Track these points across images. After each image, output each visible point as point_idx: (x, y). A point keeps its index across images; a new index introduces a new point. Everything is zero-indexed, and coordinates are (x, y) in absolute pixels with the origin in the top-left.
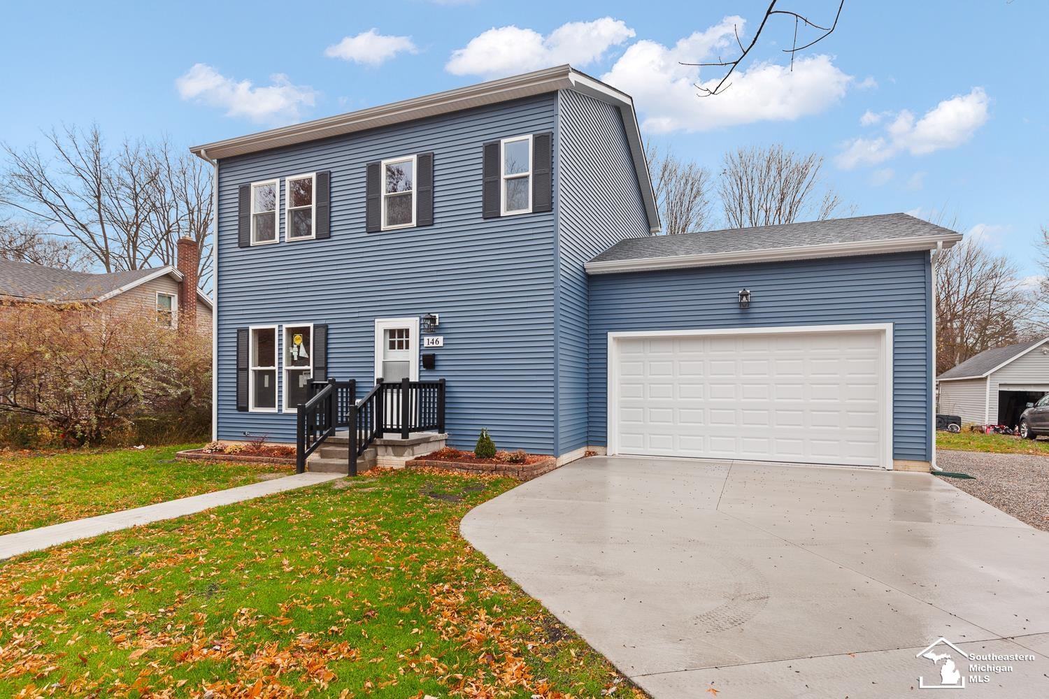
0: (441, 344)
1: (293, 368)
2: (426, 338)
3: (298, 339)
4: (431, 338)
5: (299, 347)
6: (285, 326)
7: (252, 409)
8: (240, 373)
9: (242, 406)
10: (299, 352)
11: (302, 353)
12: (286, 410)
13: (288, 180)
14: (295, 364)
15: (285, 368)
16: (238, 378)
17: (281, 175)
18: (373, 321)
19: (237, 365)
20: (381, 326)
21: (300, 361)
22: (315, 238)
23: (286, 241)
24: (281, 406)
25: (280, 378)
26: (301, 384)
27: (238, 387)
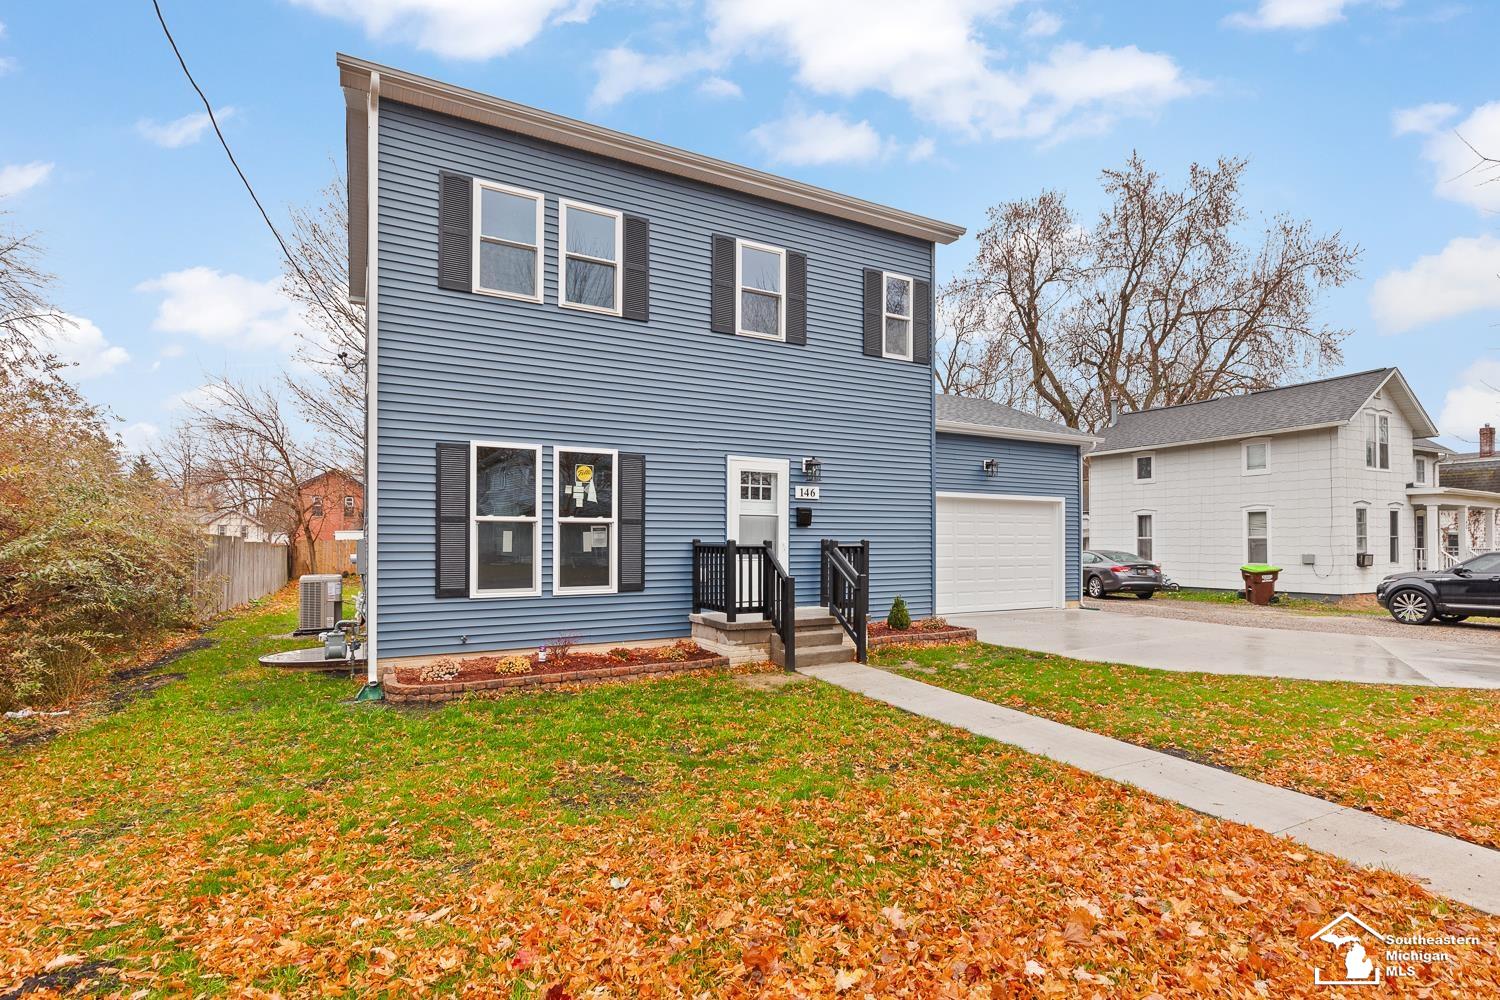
0: (817, 497)
1: (571, 519)
2: (798, 488)
3: (585, 473)
4: (805, 488)
5: (585, 485)
6: (558, 449)
7: (475, 592)
8: (443, 526)
9: (450, 589)
10: (586, 495)
11: (593, 497)
12: (557, 590)
13: (563, 202)
14: (579, 513)
15: (557, 519)
16: (438, 536)
17: (548, 188)
18: (725, 458)
19: (438, 510)
20: (737, 465)
21: (589, 510)
22: (621, 315)
23: (560, 305)
24: (547, 584)
25: (547, 535)
26: (587, 548)
27: (438, 553)
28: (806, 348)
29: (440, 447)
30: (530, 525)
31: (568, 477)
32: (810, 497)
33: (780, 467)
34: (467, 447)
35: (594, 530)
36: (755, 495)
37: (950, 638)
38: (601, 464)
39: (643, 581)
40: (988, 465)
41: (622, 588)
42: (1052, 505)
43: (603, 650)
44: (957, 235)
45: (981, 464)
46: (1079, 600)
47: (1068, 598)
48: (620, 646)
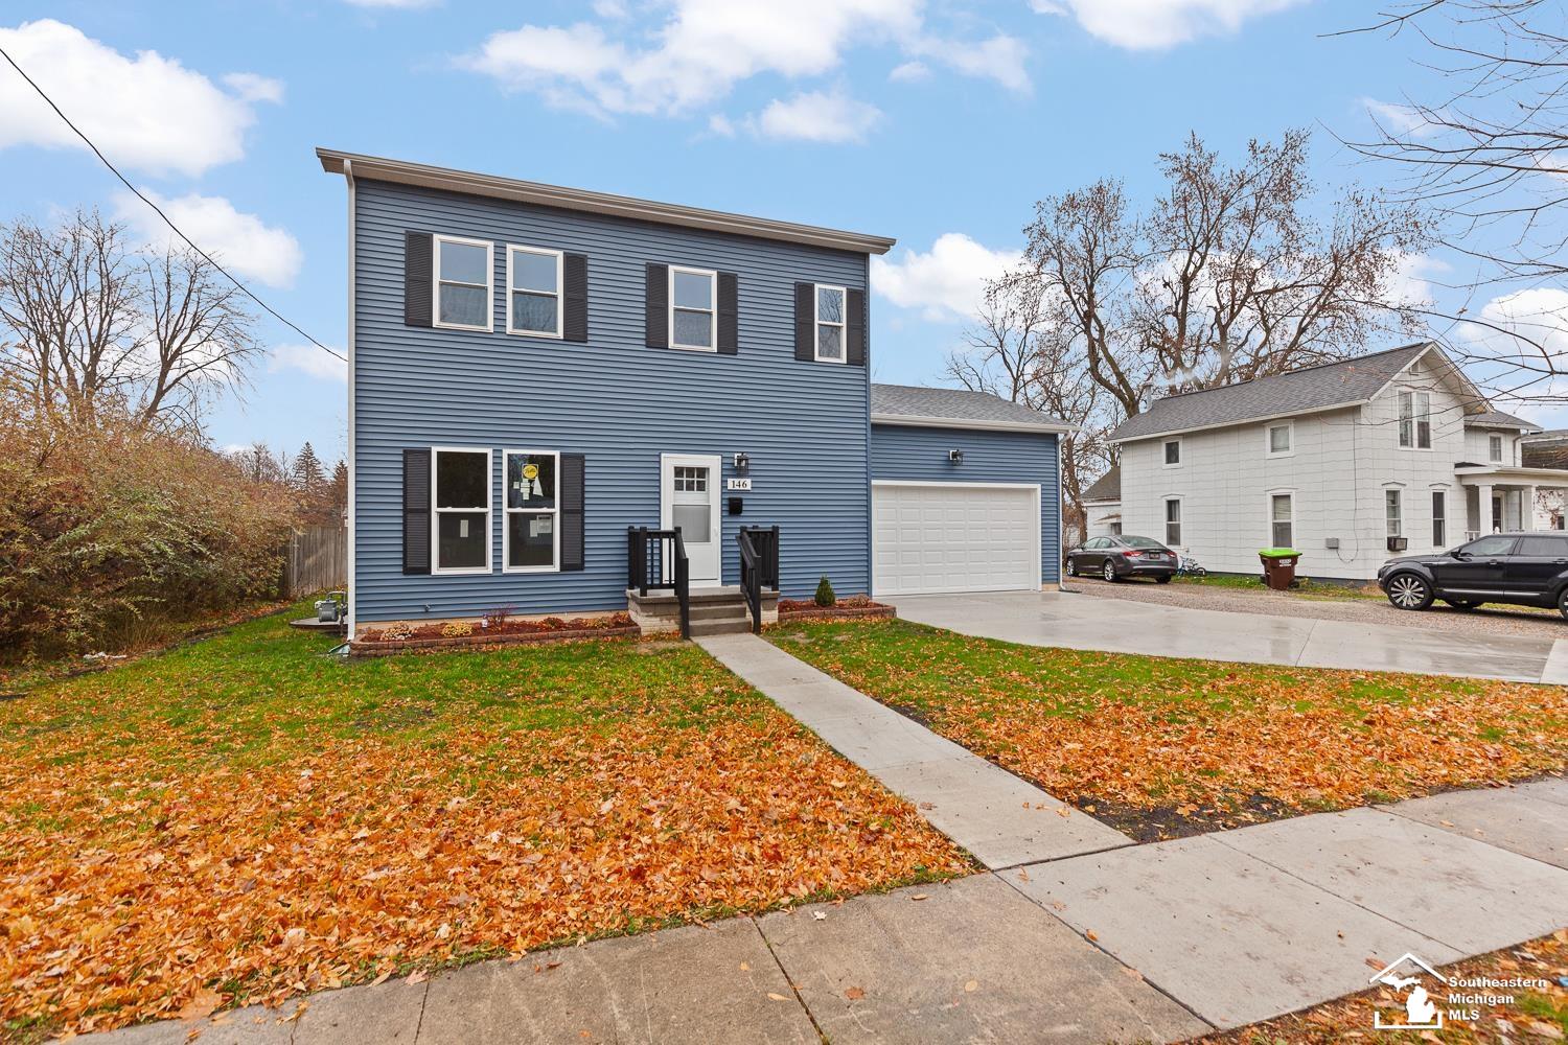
0: (749, 488)
1: (519, 510)
2: (730, 481)
3: (531, 472)
4: (737, 481)
5: (531, 481)
6: (506, 452)
7: (436, 570)
8: (409, 516)
9: (416, 567)
10: (532, 489)
11: (538, 491)
12: (506, 569)
13: (510, 248)
14: (526, 504)
15: (506, 510)
16: (405, 524)
17: (497, 237)
18: (659, 456)
19: (405, 504)
20: (670, 462)
21: (534, 501)
22: (562, 338)
23: (508, 333)
24: (498, 563)
25: (497, 523)
26: (534, 533)
27: (405, 538)
28: (738, 357)
29: (407, 453)
30: (484, 515)
31: (515, 475)
32: (742, 488)
33: (713, 463)
34: (429, 452)
35: (540, 518)
36: (690, 487)
37: (864, 615)
38: (545, 465)
39: (583, 562)
40: (954, 455)
41: (563, 567)
42: (1028, 491)
43: (539, 619)
44: (888, 246)
45: (946, 454)
46: (1058, 582)
47: (1045, 580)
48: (552, 616)
